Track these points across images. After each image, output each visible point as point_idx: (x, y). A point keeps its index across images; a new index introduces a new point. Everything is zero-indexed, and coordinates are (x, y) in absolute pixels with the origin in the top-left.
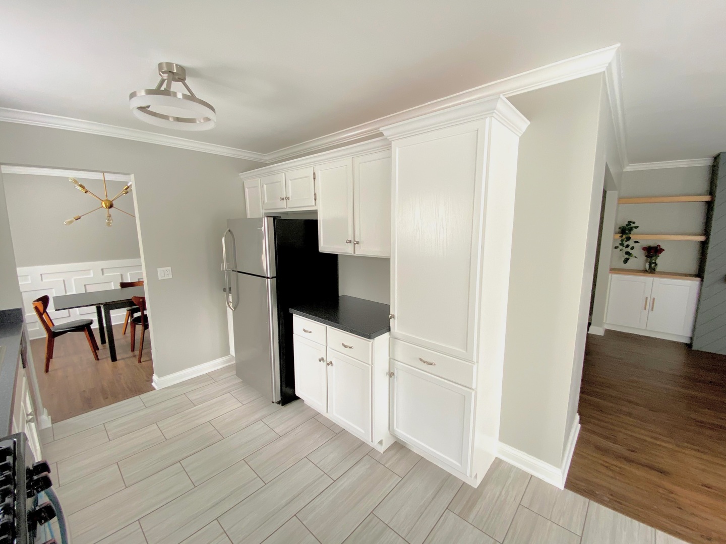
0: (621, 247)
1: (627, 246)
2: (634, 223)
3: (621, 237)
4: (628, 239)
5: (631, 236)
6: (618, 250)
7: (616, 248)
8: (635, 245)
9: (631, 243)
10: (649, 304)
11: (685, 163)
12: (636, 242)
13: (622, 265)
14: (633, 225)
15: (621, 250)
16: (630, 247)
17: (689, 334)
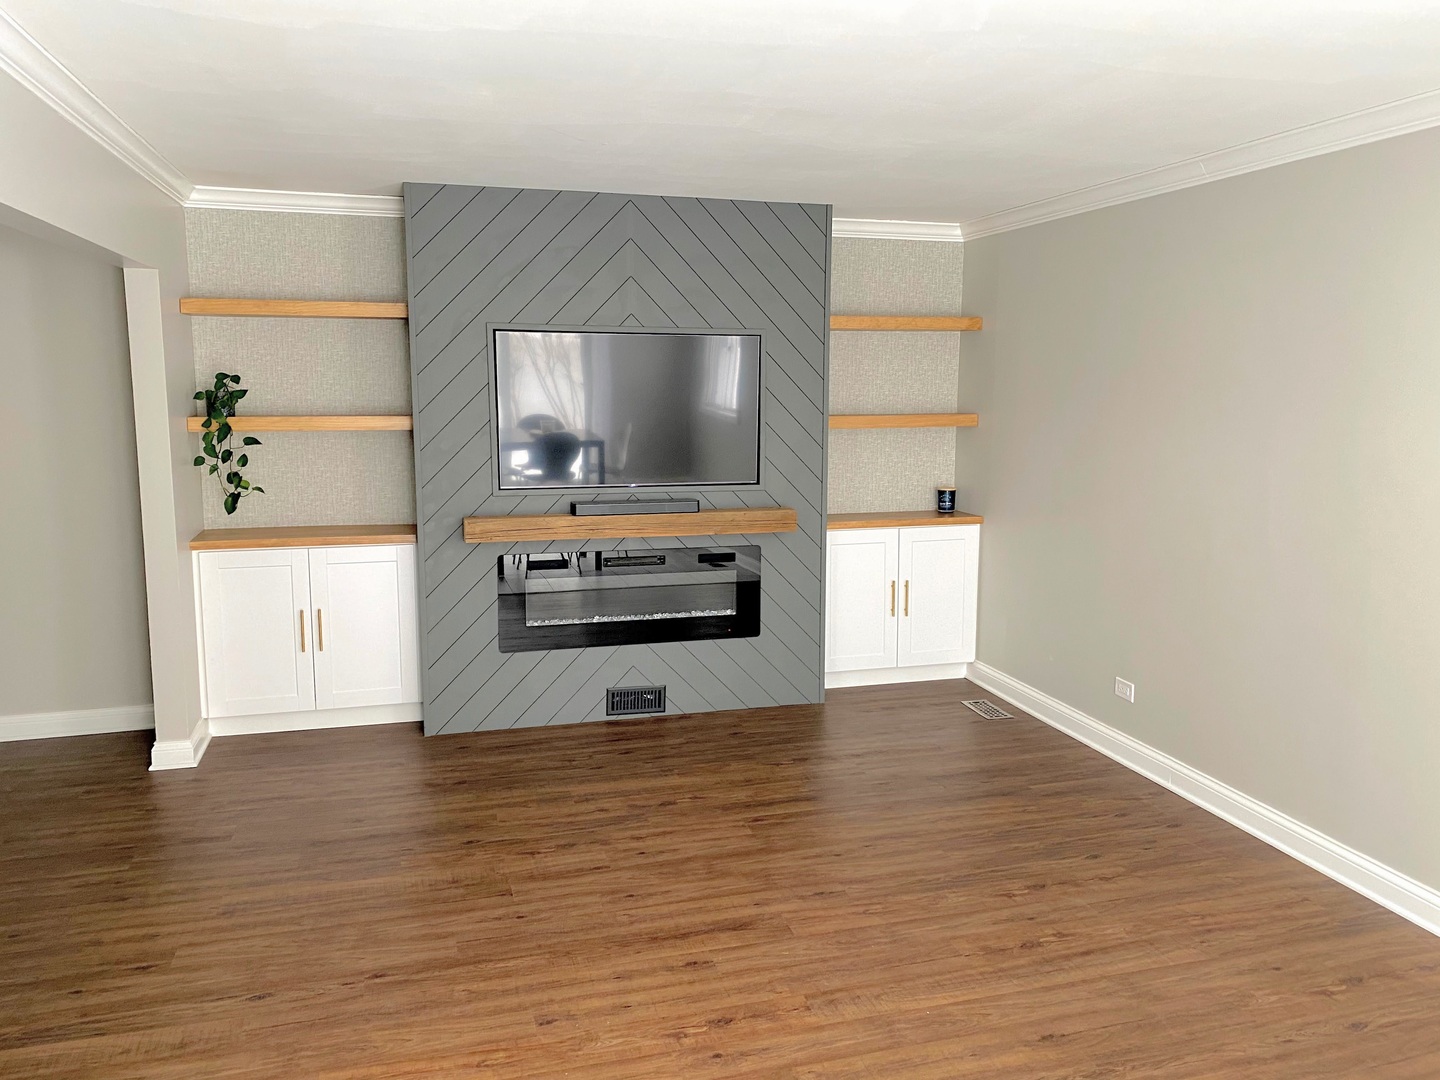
0: (210, 461)
1: (227, 456)
2: (236, 379)
3: (207, 424)
4: (226, 431)
5: (230, 421)
6: (205, 468)
7: (199, 461)
8: (249, 450)
9: (234, 443)
10: (310, 630)
11: (342, 204)
12: (251, 441)
13: (225, 521)
14: (233, 386)
15: (214, 469)
16: (236, 457)
17: (414, 696)
